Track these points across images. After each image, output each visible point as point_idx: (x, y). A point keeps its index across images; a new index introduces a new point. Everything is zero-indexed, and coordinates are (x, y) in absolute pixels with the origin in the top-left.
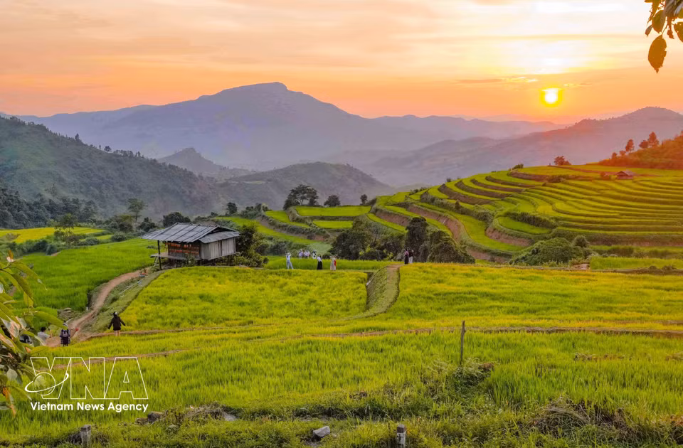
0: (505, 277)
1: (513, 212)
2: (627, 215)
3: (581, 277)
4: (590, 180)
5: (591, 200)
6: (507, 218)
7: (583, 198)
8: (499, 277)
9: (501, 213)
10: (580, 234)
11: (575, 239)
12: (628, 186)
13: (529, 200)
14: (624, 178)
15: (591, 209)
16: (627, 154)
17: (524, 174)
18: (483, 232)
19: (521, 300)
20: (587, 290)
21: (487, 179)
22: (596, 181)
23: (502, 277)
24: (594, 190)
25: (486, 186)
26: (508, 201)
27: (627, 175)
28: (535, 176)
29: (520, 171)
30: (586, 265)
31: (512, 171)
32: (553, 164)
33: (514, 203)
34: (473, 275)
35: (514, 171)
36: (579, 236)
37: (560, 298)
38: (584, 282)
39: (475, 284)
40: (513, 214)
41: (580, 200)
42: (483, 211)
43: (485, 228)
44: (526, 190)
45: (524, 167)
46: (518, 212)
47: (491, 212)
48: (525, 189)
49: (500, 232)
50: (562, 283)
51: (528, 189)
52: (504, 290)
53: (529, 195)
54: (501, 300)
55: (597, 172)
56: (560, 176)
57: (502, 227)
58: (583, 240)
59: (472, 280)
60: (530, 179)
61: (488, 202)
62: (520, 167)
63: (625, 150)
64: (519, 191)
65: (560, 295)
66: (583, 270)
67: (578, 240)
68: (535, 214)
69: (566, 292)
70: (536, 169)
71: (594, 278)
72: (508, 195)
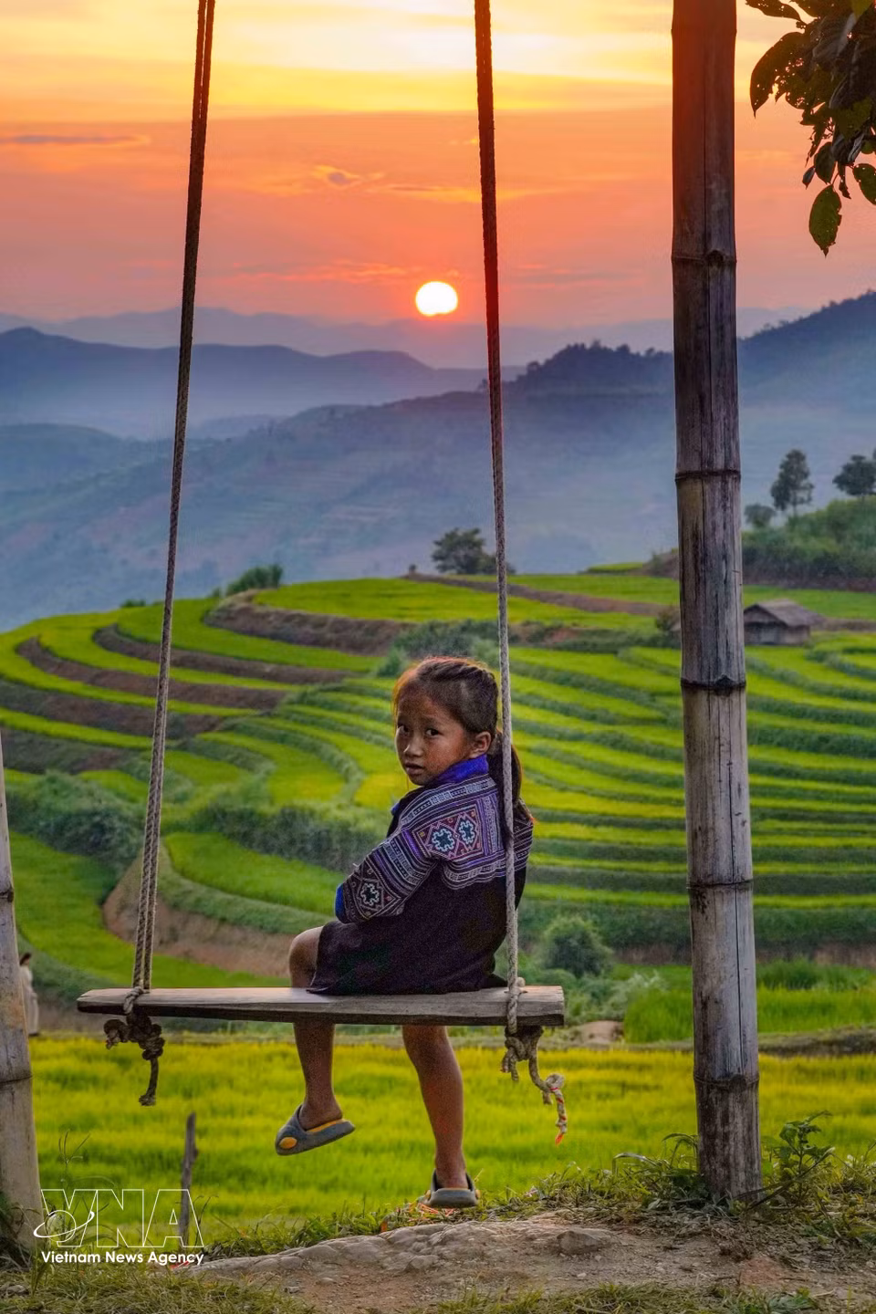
0: (243, 1082)
1: (239, 806)
2: (784, 816)
3: (588, 1075)
4: (612, 650)
5: (617, 744)
6: (205, 839)
7: (577, 738)
8: (213, 1085)
9: (183, 813)
10: (570, 910)
11: (547, 933)
12: (783, 679)
13: (313, 749)
14: (768, 636)
15: (618, 787)
16: (778, 521)
17: (289, 618)
18: (90, 909)
19: (325, 1178)
20: (615, 1128)
21: (106, 638)
22: (638, 652)
23: (231, 1083)
24: (629, 693)
25: (99, 677)
26: (212, 753)
27: (782, 626)
28: (341, 626)
29: (271, 602)
30: (610, 1025)
31: (225, 601)
32: (429, 568)
33: (243, 761)
34: (95, 1081)
35: (239, 601)
36: (560, 922)
37: (500, 1166)
38: (602, 1097)
39: (108, 1118)
40: (242, 817)
41: (564, 746)
42: (86, 804)
43: (99, 892)
44: (302, 699)
45: (287, 580)
46: (265, 808)
47: (129, 810)
48: (294, 690)
49: (175, 907)
50: (507, 1103)
51: (310, 688)
52: (244, 1142)
53: (315, 722)
54: (233, 1182)
55: (636, 610)
56: (467, 628)
57: (187, 884)
58: (585, 941)
59: (87, 1101)
60: (318, 642)
61: (107, 759)
62: (265, 579)
63: (768, 501)
64: (266, 703)
65: (499, 1154)
66: (595, 1047)
67: (560, 942)
68: (347, 815)
69: (519, 1140)
70: (344, 591)
71: (647, 1078)
72: (210, 725)
